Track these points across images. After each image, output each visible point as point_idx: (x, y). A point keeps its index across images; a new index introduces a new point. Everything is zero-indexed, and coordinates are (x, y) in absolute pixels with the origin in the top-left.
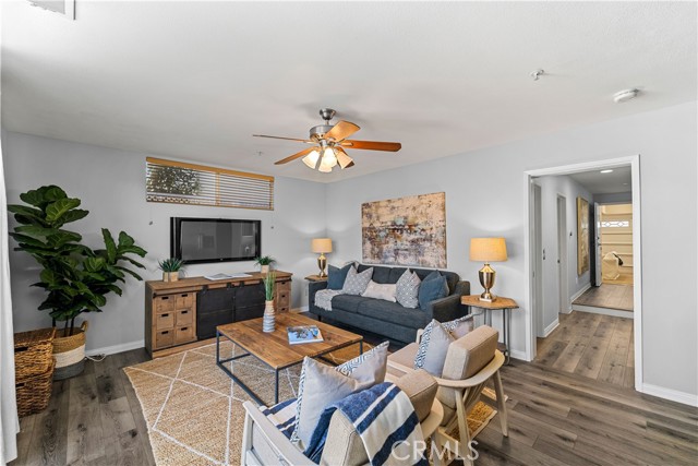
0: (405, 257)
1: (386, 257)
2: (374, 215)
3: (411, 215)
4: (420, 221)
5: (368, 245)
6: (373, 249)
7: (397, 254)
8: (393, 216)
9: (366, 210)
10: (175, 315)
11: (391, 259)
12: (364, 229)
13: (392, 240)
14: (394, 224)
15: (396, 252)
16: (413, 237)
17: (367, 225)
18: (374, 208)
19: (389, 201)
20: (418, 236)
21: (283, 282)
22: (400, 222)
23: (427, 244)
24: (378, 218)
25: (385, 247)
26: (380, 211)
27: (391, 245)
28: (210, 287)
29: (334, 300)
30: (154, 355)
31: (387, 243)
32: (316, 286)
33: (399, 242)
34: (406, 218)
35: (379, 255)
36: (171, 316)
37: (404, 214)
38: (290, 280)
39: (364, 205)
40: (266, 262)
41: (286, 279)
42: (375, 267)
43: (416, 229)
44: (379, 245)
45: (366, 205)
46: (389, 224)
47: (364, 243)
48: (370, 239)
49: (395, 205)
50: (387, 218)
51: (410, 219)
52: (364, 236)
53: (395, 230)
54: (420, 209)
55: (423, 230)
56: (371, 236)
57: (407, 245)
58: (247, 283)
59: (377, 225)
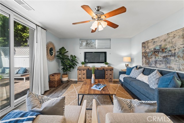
0: (160, 64)
1: (151, 64)
2: (146, 47)
3: (163, 44)
4: (169, 46)
5: (144, 59)
6: (146, 61)
7: (156, 63)
8: (154, 46)
9: (143, 45)
10: (82, 75)
11: (153, 65)
12: (143, 53)
13: (154, 57)
14: (155, 49)
15: (156, 62)
16: (164, 55)
17: (144, 51)
18: (146, 44)
19: (153, 39)
20: (167, 54)
21: (111, 70)
22: (158, 48)
23: (173, 58)
24: (148, 48)
25: (151, 60)
26: (149, 44)
27: (153, 59)
28: (90, 69)
29: (124, 78)
30: (78, 83)
31: (152, 58)
32: (122, 73)
33: (157, 58)
34: (160, 46)
35: (148, 63)
36: (81, 75)
37: (160, 44)
38: (113, 70)
39: (142, 43)
40: (107, 64)
41: (112, 69)
42: (144, 68)
43: (166, 51)
44: (148, 59)
45: (143, 43)
46: (153, 49)
47: (143, 58)
48: (145, 57)
49: (155, 40)
50: (152, 47)
51: (163, 46)
52: (143, 56)
53: (156, 52)
54: (168, 41)
55: (170, 51)
56: (145, 55)
57: (161, 58)
58: (99, 69)
59: (148, 51)
